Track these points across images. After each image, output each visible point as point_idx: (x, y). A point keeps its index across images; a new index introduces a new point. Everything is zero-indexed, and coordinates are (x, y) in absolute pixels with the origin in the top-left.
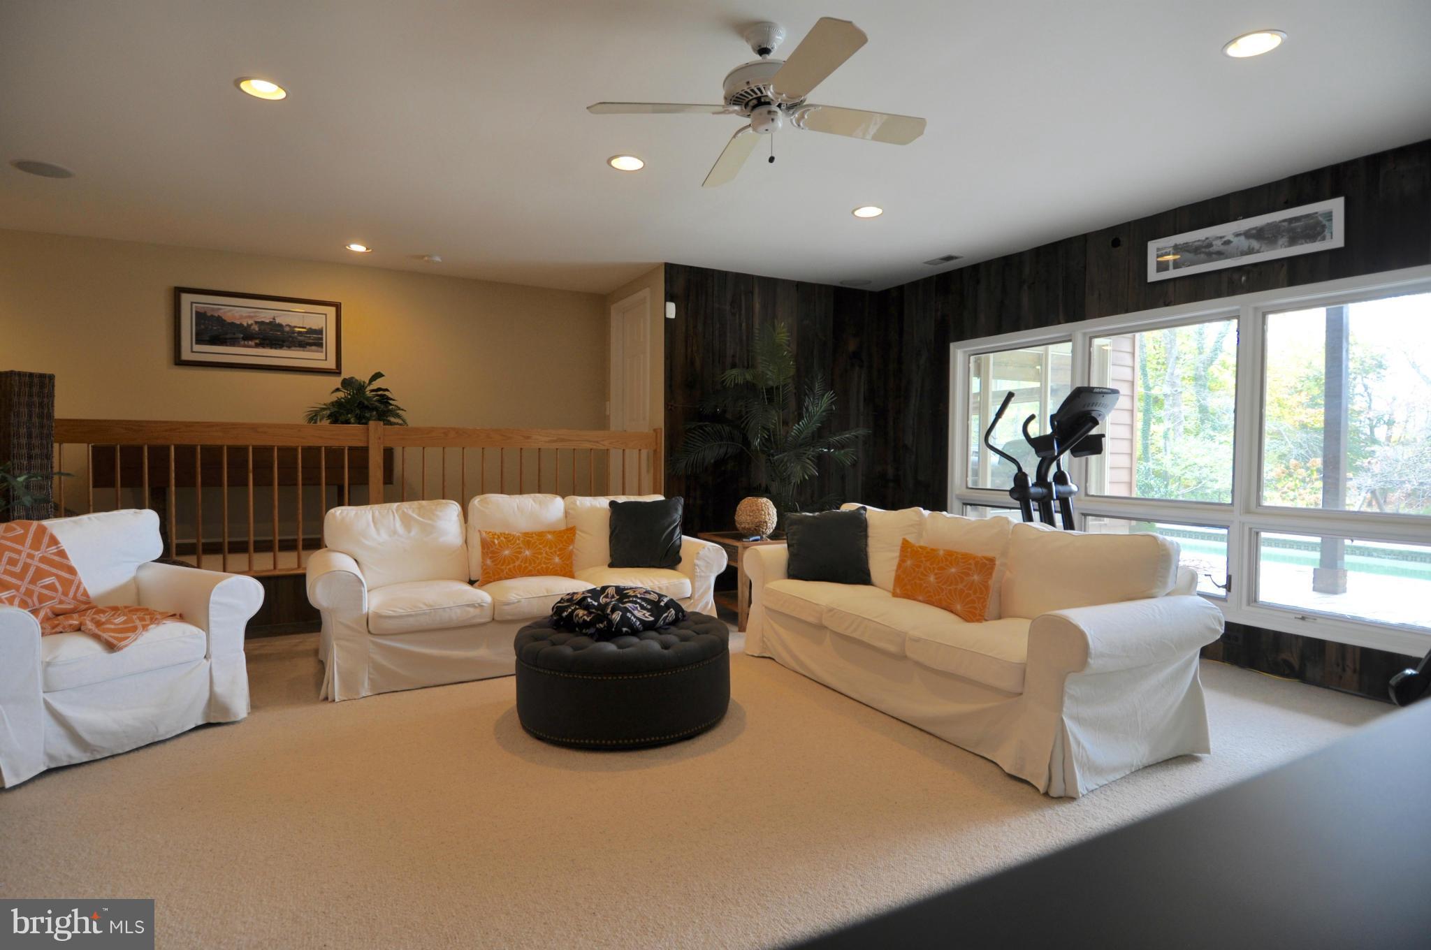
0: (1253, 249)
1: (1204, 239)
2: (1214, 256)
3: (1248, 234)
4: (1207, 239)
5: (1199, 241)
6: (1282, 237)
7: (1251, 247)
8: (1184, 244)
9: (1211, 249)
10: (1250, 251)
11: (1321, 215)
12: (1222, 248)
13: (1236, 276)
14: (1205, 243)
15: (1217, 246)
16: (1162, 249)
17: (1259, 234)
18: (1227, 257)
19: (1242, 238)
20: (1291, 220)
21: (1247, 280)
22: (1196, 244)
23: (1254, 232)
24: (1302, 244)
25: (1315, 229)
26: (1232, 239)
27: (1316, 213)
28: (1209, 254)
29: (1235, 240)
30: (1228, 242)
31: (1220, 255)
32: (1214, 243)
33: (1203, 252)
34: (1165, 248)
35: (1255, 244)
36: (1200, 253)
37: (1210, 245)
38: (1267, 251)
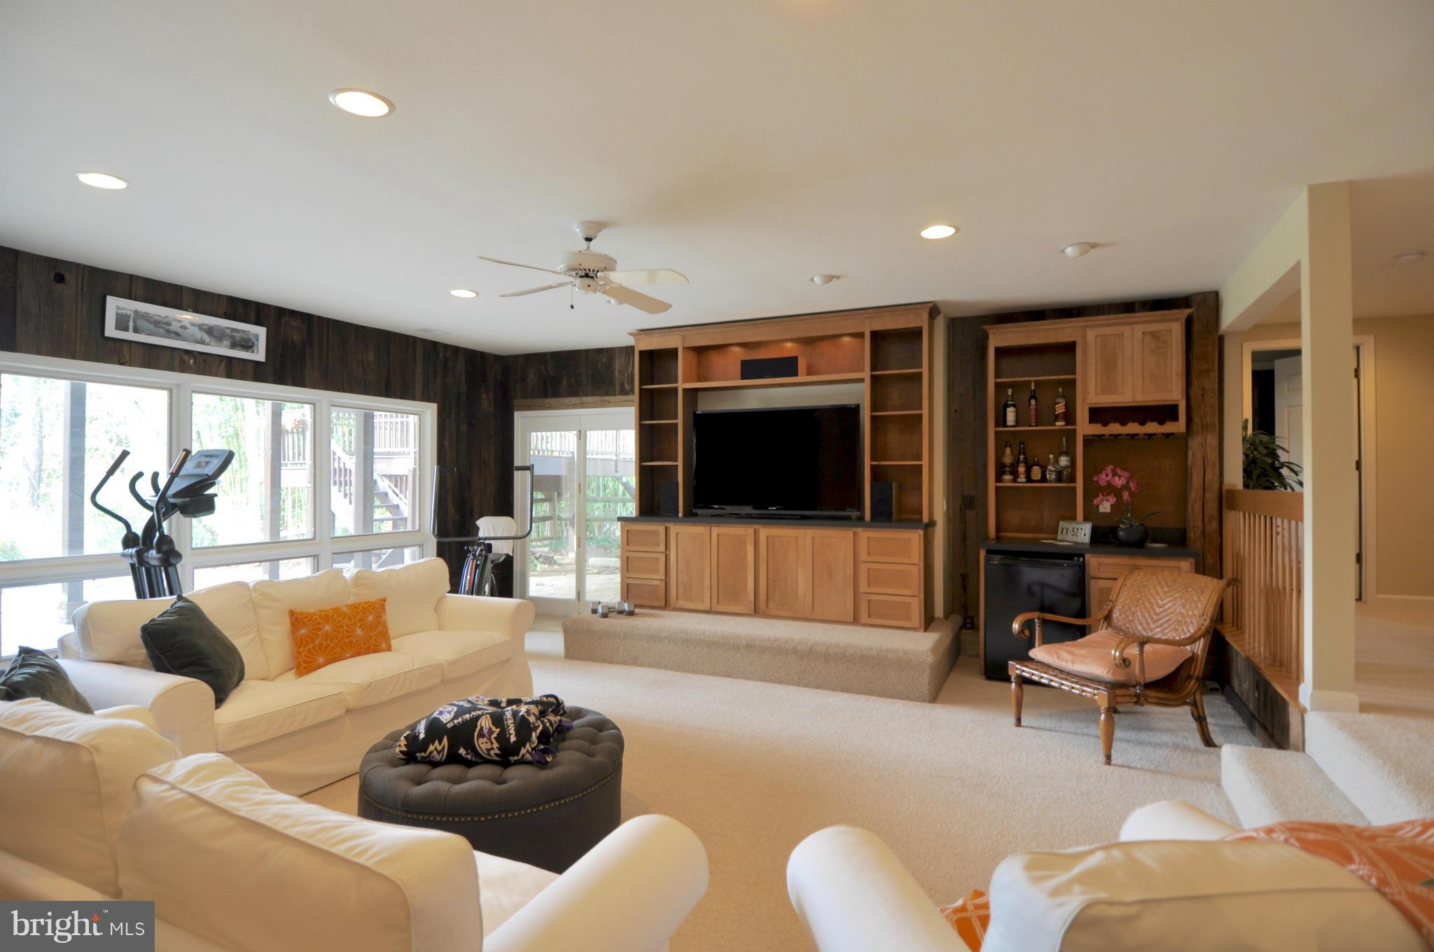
0: (204, 341)
1: (164, 316)
2: (172, 335)
3: (201, 327)
4: (167, 317)
5: (159, 316)
6: (226, 339)
7: (203, 339)
8: (144, 313)
9: (170, 328)
10: (202, 342)
11: (253, 334)
12: (180, 331)
13: (186, 357)
14: (164, 321)
15: (175, 327)
16: (122, 309)
17: (210, 331)
18: (183, 340)
19: (196, 329)
20: (233, 330)
21: (195, 362)
22: (157, 317)
23: (206, 327)
24: (239, 350)
25: (248, 345)
26: (188, 326)
27: (249, 332)
28: (168, 332)
29: (191, 328)
30: (184, 327)
31: (177, 335)
32: (173, 323)
33: (164, 328)
34: (125, 309)
35: (207, 338)
36: (160, 327)
37: (169, 324)
38: (215, 346)
